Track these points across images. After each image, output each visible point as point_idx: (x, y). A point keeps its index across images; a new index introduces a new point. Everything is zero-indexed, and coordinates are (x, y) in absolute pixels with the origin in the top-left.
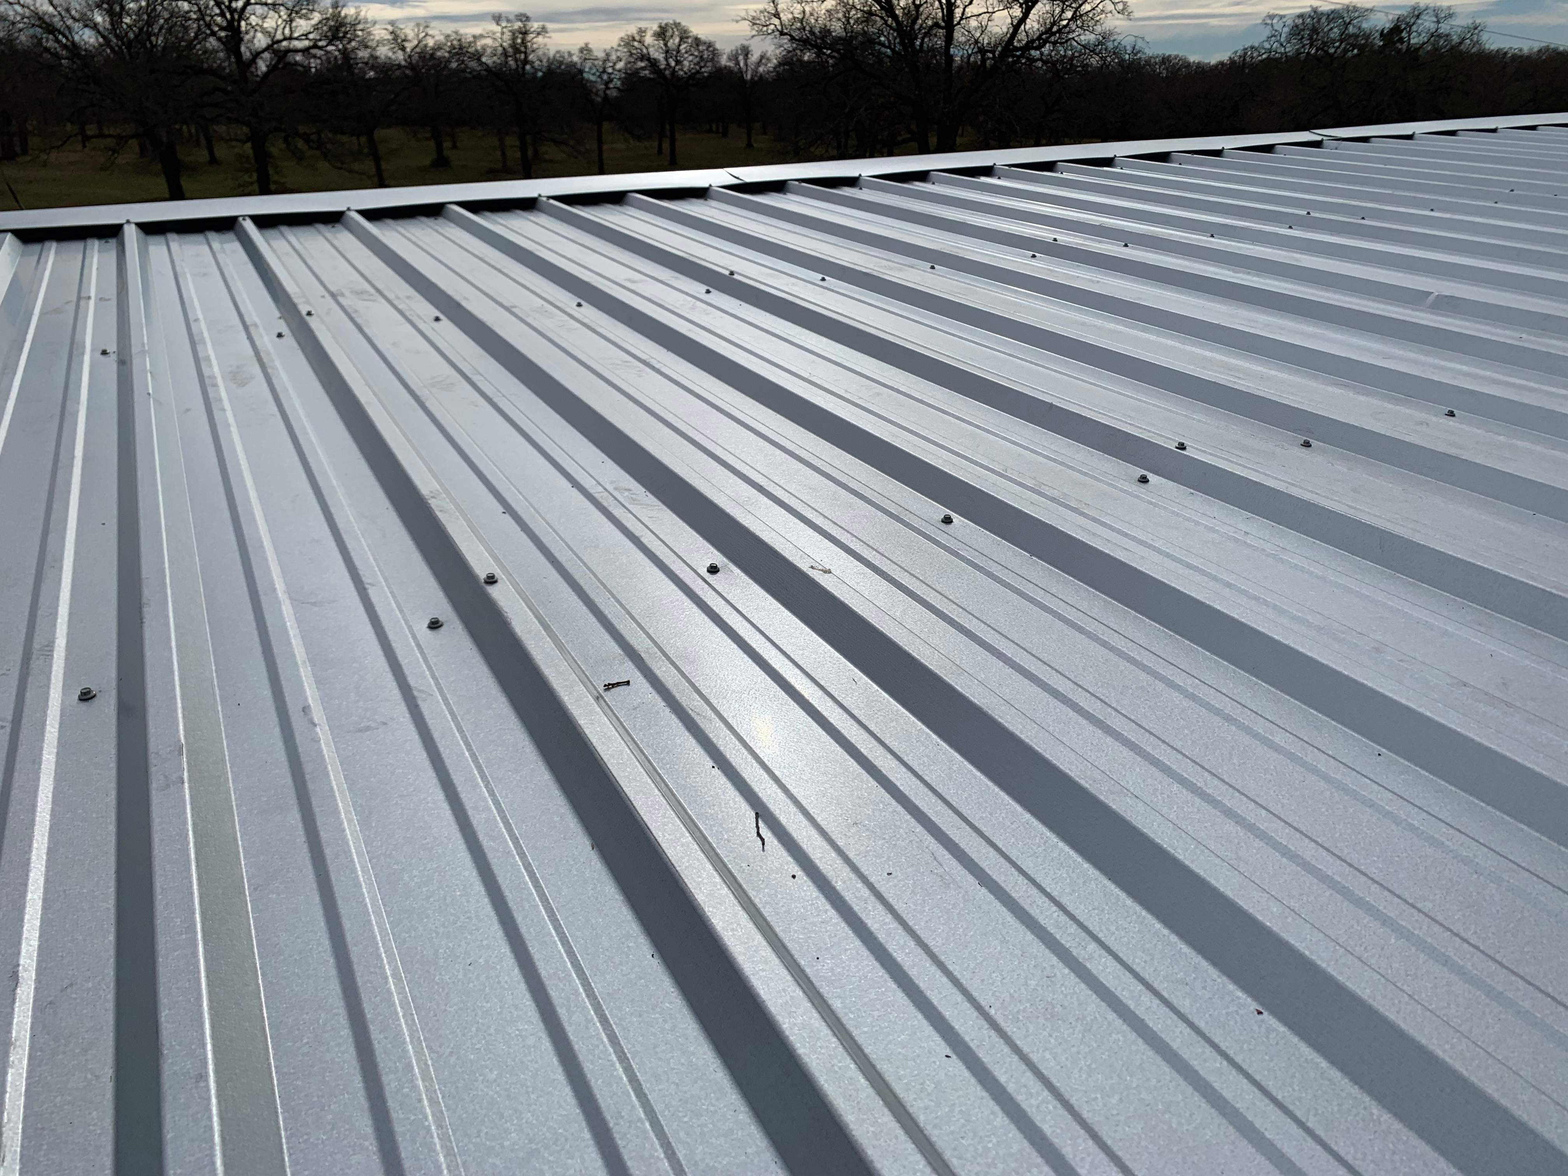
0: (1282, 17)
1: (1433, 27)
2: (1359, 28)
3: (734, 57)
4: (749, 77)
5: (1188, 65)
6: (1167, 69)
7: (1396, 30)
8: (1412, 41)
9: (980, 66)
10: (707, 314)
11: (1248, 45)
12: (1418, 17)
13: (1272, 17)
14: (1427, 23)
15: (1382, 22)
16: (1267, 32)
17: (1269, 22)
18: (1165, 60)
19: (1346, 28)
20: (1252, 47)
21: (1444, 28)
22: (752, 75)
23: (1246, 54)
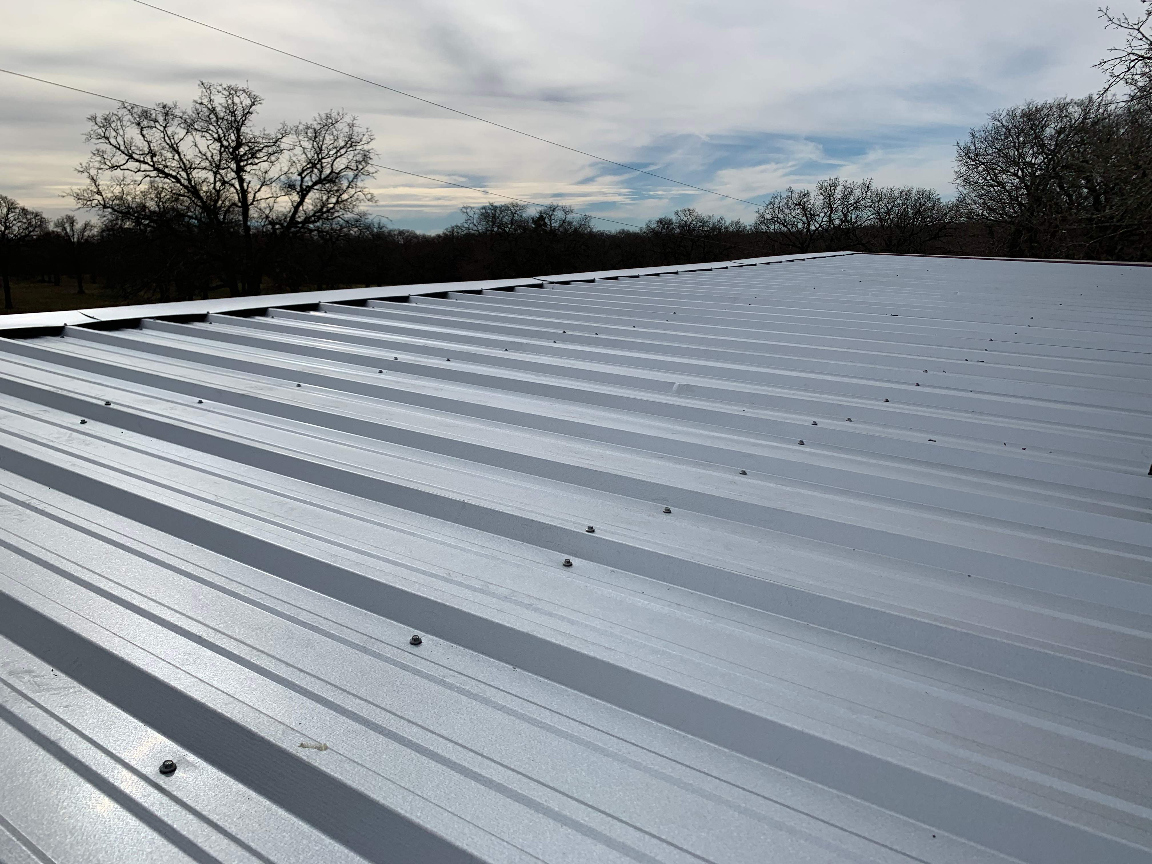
0: (472, 208)
1: (563, 217)
2: (521, 216)
3: (61, 224)
4: (75, 240)
5: (416, 237)
6: (403, 238)
7: (541, 218)
8: (553, 225)
9: (271, 234)
10: (88, 445)
11: (454, 224)
12: (554, 211)
13: (466, 208)
14: (559, 215)
15: (532, 212)
16: (464, 217)
17: (465, 211)
18: (401, 233)
19: (514, 216)
20: (457, 226)
21: (570, 217)
22: (78, 238)
23: (453, 230)
